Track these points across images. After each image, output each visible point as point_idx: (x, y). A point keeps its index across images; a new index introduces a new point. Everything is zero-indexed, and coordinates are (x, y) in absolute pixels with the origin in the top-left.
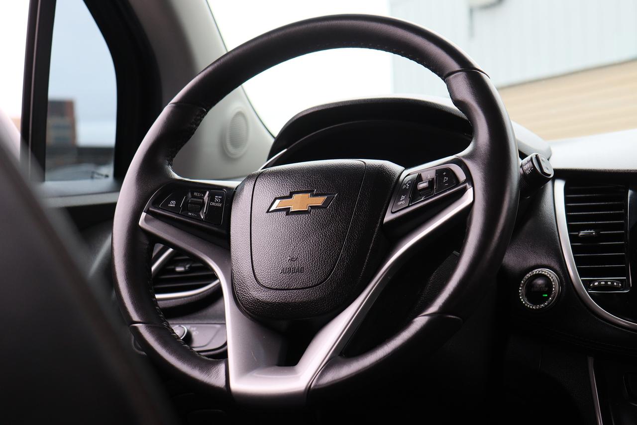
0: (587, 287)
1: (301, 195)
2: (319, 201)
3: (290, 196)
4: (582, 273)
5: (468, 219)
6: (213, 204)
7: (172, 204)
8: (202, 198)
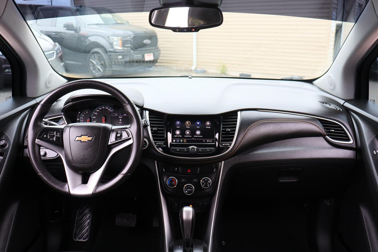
0: (155, 144)
1: (84, 136)
2: (90, 138)
3: (81, 136)
4: (154, 140)
5: (132, 146)
6: (57, 136)
7: (45, 136)
8: (54, 133)
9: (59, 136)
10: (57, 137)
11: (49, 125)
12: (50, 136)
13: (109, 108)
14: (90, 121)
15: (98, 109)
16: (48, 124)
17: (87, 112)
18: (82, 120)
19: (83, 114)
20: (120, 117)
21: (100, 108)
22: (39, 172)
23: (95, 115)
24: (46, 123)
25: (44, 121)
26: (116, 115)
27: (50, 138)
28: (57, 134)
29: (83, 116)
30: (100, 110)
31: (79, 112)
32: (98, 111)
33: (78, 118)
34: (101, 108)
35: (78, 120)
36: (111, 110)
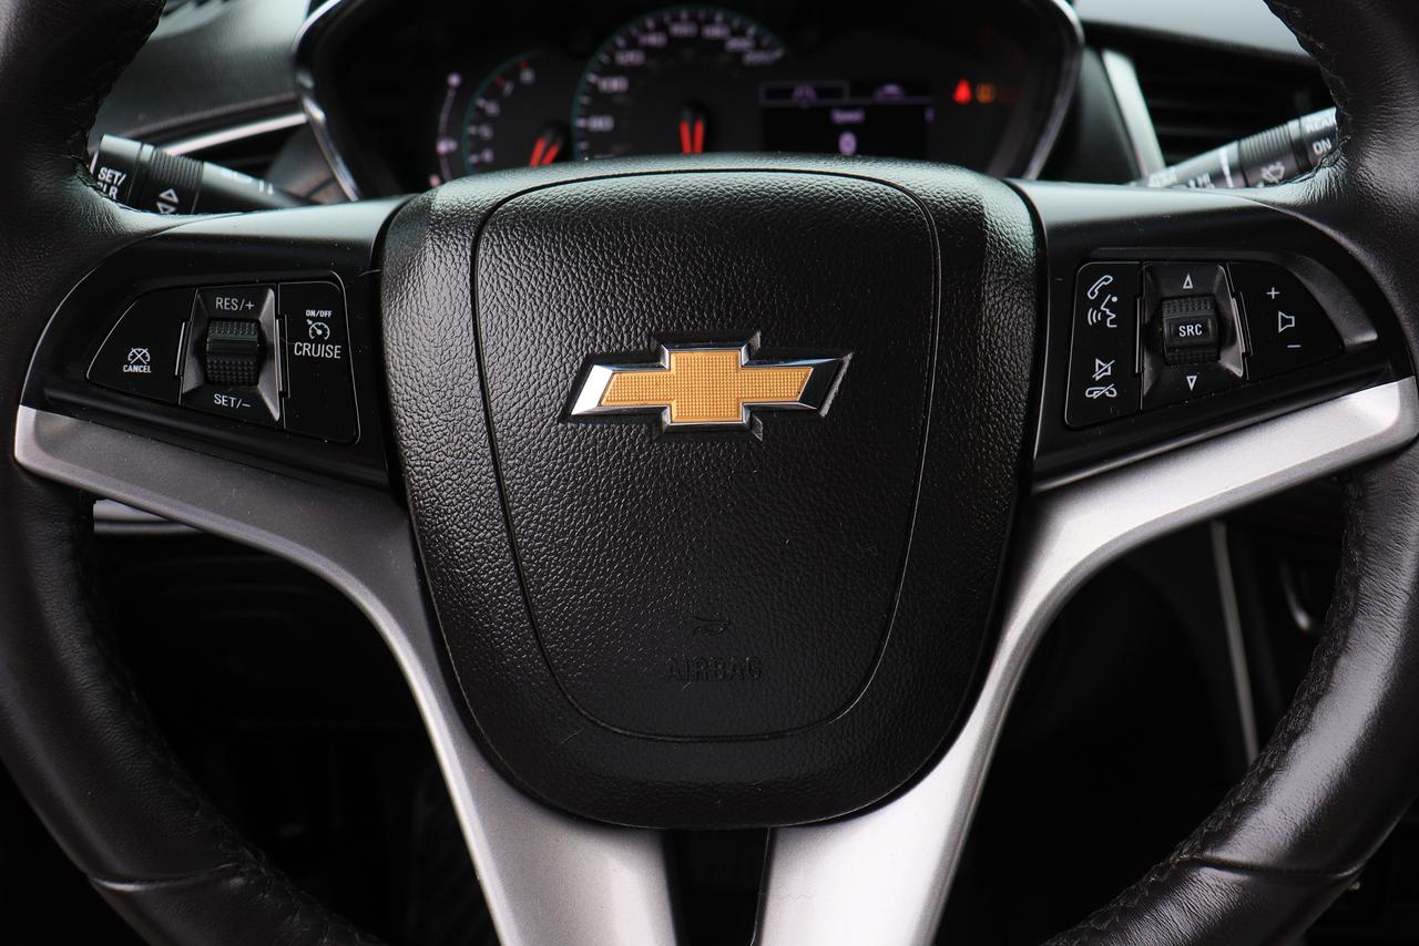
6: (307, 348)
7: (138, 362)
8: (251, 318)
9: (333, 352)
10: (299, 370)
11: (183, 209)
12: (199, 352)
13: (739, 33)
14: (565, 156)
15: (633, 44)
16: (170, 195)
17: (527, 76)
18: (488, 156)
19: (493, 94)
20: (840, 117)
21: (646, 31)
22: (119, 866)
23: (602, 104)
24: (142, 188)
25: (110, 160)
26: (804, 93)
27: (210, 383)
28: (295, 328)
29: (492, 108)
30: (649, 51)
31: (454, 80)
32: (631, 58)
33: (450, 134)
34: (662, 28)
35: (449, 155)
36: (758, 47)
